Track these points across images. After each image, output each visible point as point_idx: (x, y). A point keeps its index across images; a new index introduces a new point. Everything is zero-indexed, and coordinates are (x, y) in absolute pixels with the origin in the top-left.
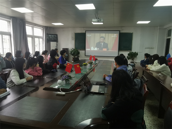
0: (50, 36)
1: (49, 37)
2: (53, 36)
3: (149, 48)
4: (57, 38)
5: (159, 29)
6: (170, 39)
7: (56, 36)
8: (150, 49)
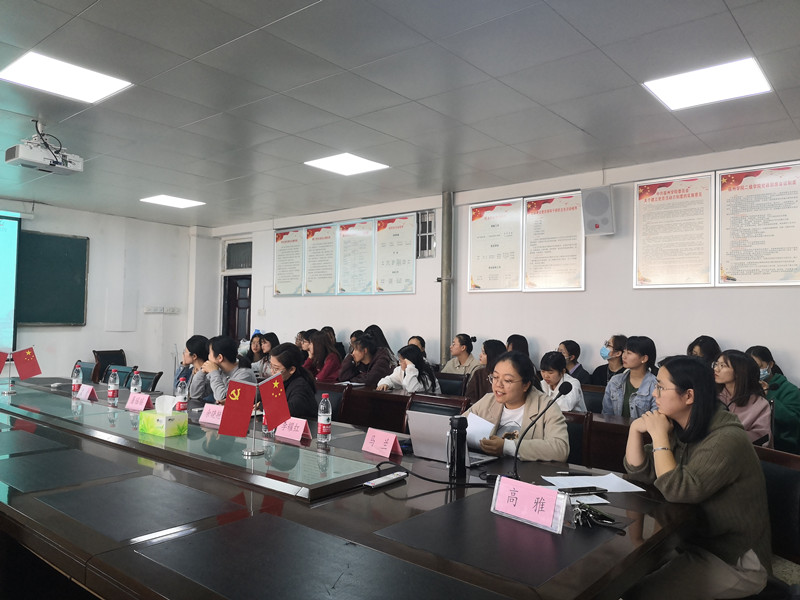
3: (163, 312)
5: (198, 236)
6: (248, 278)
8: (166, 316)
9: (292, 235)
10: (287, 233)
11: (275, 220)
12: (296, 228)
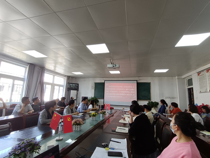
0: (71, 84)
1: (70, 86)
2: (74, 85)
4: (78, 87)
5: (178, 79)
6: (192, 88)
7: (77, 85)
8: (171, 99)
9: (202, 73)
10: (200, 73)
11: (197, 70)
12: (203, 71)
